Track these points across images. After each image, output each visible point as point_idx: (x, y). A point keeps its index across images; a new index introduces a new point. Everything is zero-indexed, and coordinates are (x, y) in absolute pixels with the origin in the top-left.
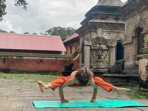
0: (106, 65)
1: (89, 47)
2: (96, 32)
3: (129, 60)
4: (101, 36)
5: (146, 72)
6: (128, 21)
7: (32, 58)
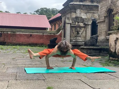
0: (83, 39)
1: (70, 24)
2: (75, 12)
3: (101, 36)
4: (79, 16)
5: (115, 45)
6: (101, 4)
7: (23, 33)
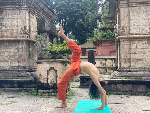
5: (47, 75)
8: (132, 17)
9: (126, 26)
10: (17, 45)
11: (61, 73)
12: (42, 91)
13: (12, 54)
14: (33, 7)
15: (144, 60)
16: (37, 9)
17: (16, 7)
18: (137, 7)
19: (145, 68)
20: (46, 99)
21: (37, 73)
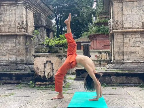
5: (44, 68)
8: (125, 12)
9: (120, 20)
10: (15, 40)
11: (57, 66)
12: (39, 83)
13: (10, 48)
14: (30, 3)
15: (137, 53)
16: (33, 4)
17: (13, 3)
18: (130, 2)
19: (138, 61)
20: (43, 91)
21: (34, 67)
